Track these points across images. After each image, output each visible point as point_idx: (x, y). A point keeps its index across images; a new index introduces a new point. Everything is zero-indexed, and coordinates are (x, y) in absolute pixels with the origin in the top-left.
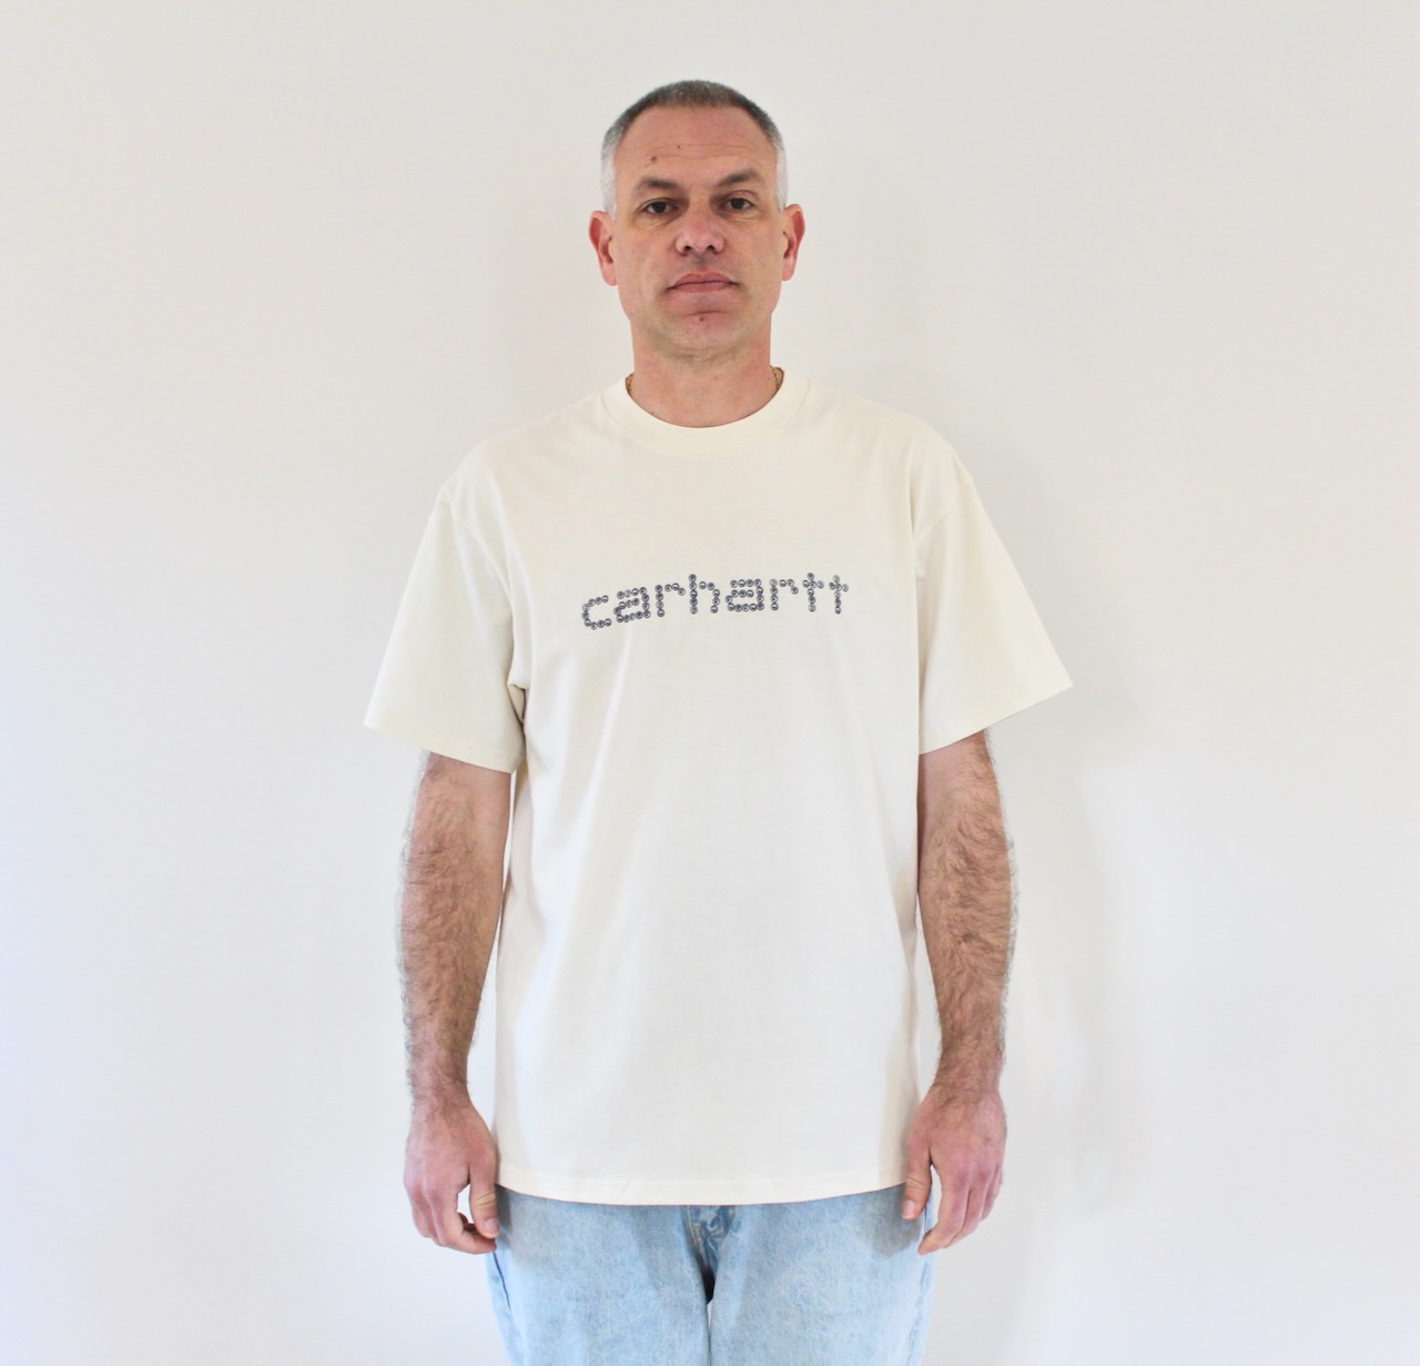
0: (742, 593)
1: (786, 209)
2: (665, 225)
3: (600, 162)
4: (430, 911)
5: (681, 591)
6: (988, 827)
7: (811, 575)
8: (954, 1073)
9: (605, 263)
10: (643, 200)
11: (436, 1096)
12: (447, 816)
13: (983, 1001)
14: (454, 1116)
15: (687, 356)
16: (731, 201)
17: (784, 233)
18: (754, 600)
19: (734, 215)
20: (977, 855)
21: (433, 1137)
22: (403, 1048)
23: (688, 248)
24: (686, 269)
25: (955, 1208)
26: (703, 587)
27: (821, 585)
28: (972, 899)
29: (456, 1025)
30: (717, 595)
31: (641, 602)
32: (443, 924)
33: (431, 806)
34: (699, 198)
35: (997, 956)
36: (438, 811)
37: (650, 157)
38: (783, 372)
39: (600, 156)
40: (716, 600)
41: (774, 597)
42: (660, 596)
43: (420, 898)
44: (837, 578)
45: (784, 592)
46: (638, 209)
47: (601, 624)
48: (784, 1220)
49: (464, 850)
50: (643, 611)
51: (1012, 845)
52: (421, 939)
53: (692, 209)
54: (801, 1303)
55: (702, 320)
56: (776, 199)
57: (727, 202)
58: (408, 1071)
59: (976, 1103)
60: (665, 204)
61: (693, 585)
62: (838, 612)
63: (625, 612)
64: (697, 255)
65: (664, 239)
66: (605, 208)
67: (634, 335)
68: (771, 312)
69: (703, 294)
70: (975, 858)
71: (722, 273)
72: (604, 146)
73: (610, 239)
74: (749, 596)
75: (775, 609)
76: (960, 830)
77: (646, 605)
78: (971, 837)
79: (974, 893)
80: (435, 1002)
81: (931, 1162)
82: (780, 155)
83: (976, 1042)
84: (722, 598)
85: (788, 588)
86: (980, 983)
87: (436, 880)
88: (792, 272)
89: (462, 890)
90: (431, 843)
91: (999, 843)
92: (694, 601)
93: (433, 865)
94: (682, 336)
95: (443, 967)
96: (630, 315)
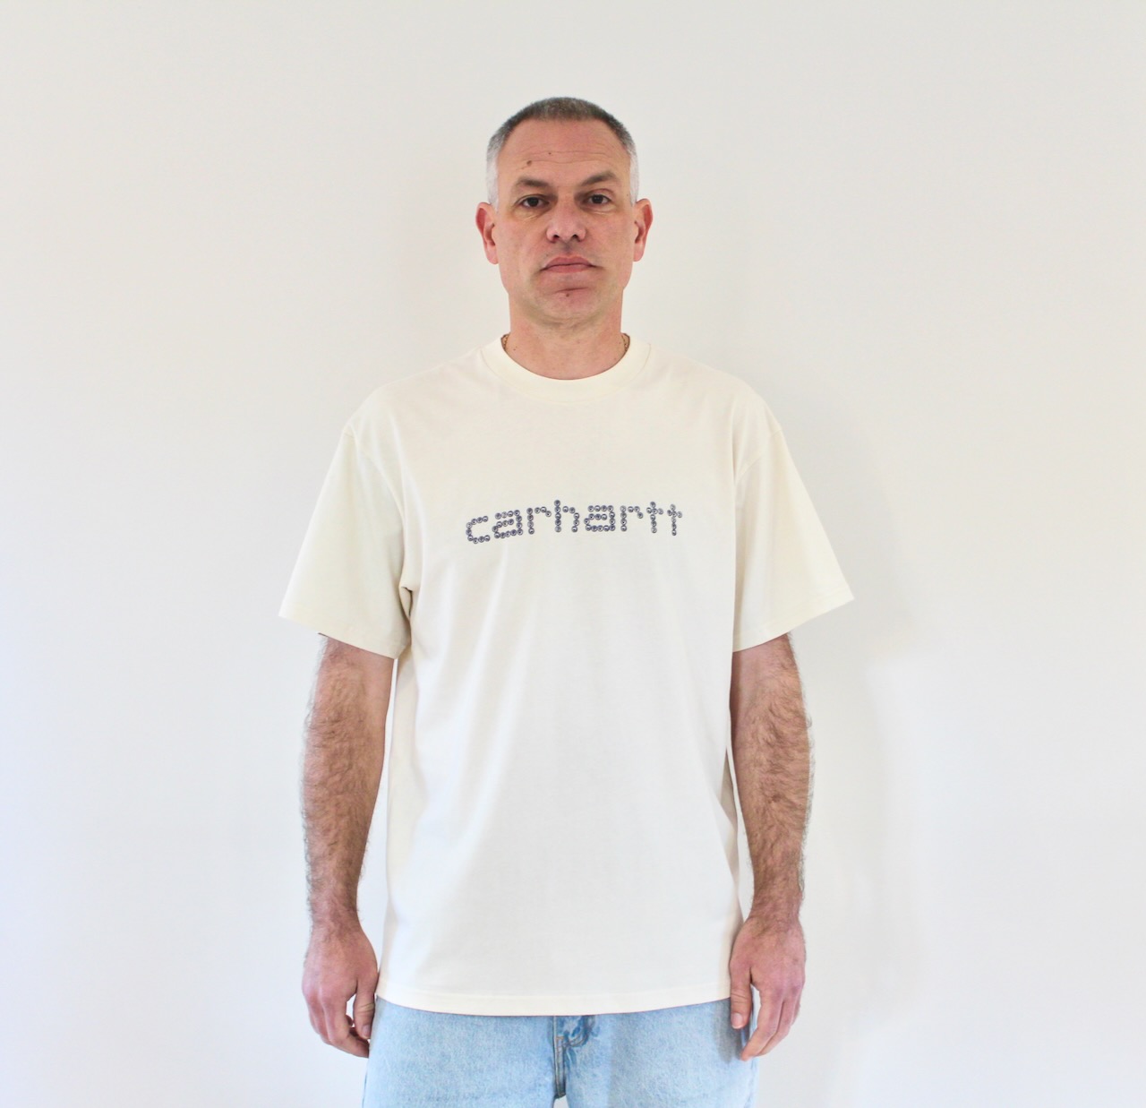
0: (598, 516)
1: (637, 203)
2: (538, 217)
3: (485, 163)
4: (331, 770)
5: (548, 513)
6: (793, 708)
7: (653, 504)
8: (768, 908)
9: (489, 245)
10: (520, 196)
11: (333, 921)
12: (345, 691)
13: (790, 850)
14: (348, 937)
15: (555, 324)
16: (592, 198)
17: (636, 223)
18: (607, 523)
19: (595, 209)
20: (785, 732)
21: (329, 955)
22: (305, 881)
23: (556, 237)
24: (556, 253)
25: (772, 1017)
26: (566, 511)
27: (661, 513)
28: (781, 767)
29: (350, 863)
30: (577, 518)
31: (516, 522)
32: (341, 780)
33: (332, 683)
34: (566, 196)
35: (798, 813)
36: (337, 688)
37: (526, 162)
38: (629, 337)
39: (485, 157)
40: (576, 522)
41: (624, 520)
42: (531, 517)
43: (322, 759)
44: (673, 507)
45: (631, 517)
46: (517, 202)
47: (482, 539)
48: (641, 1026)
49: (358, 719)
50: (517, 529)
51: (811, 724)
52: (323, 793)
53: (559, 204)
54: (660, 1093)
55: (568, 295)
56: (629, 195)
57: (588, 199)
58: (308, 899)
59: (786, 931)
60: (538, 199)
61: (557, 508)
62: (674, 534)
63: (501, 530)
64: (563, 242)
65: (537, 229)
66: (489, 200)
67: (511, 304)
68: (624, 288)
69: (568, 274)
70: (782, 733)
71: (583, 257)
72: (489, 150)
73: (493, 225)
74: (603, 519)
75: (624, 530)
76: (771, 711)
77: (519, 524)
78: (780, 717)
79: (782, 762)
80: (333, 844)
81: (751, 980)
82: (633, 157)
83: (784, 882)
84: (581, 520)
85: (635, 513)
86: (787, 835)
87: (335, 745)
88: (641, 254)
89: (356, 752)
90: (332, 714)
91: (801, 721)
92: (558, 522)
93: (333, 732)
94: (550, 308)
95: (341, 816)
96: (509, 290)
